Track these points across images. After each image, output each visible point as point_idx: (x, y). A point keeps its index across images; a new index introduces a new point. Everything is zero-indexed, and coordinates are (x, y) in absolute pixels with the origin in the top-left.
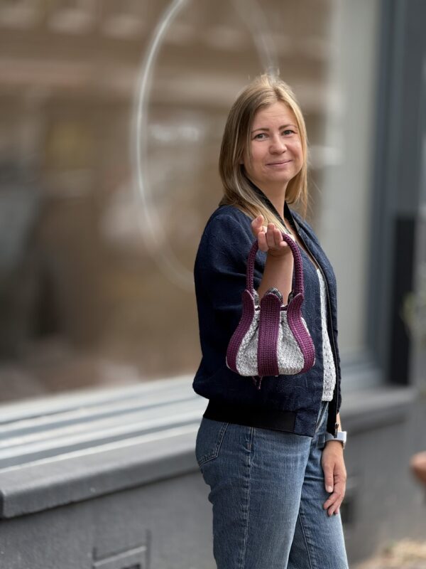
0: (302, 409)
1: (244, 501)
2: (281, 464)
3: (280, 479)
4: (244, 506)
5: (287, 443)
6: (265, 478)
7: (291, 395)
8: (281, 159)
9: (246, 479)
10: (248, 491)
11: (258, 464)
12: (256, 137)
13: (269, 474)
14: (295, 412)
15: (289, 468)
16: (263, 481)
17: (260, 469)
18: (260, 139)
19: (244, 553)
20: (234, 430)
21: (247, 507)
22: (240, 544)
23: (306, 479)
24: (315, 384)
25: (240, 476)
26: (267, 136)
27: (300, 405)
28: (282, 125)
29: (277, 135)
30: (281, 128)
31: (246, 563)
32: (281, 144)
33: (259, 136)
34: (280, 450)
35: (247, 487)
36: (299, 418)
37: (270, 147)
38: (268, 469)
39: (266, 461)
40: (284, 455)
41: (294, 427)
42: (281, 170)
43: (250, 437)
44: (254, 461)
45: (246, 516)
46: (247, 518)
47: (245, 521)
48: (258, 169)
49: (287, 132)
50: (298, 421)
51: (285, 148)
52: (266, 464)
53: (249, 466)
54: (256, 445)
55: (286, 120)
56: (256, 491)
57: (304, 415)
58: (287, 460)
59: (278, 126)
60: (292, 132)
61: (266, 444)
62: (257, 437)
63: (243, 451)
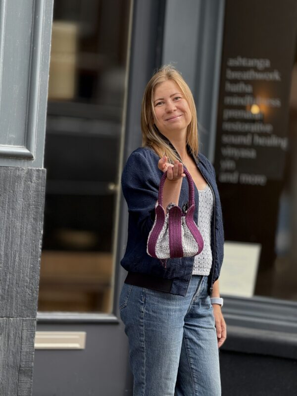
0: (177, 278)
1: (141, 335)
2: (164, 313)
3: (163, 322)
5: (169, 299)
6: (154, 321)
7: (169, 269)
8: (172, 115)
9: (141, 321)
10: (143, 328)
11: (149, 311)
12: (157, 104)
13: (156, 318)
14: (172, 280)
15: (170, 315)
16: (152, 322)
17: (150, 314)
18: (161, 105)
19: (145, 369)
20: (136, 289)
21: (143, 339)
22: (143, 363)
23: (185, 324)
24: (187, 263)
25: (138, 319)
26: (164, 103)
27: (175, 276)
28: (172, 94)
29: (170, 101)
30: (171, 96)
31: (147, 376)
32: (173, 106)
33: (159, 103)
34: (163, 303)
35: (142, 326)
36: (175, 284)
37: (166, 109)
38: (155, 315)
39: (153, 310)
40: (166, 307)
41: (170, 290)
42: (174, 122)
43: (144, 294)
44: (146, 309)
45: (144, 345)
46: (145, 346)
47: (143, 348)
48: (161, 124)
49: (177, 98)
50: (173, 285)
51: (176, 108)
52: (154, 312)
53: (143, 312)
54: (148, 299)
55: (174, 91)
56: (149, 328)
57: (178, 283)
58: (168, 310)
59: (169, 95)
60: (180, 98)
61: (153, 298)
62: (148, 294)
63: (140, 302)
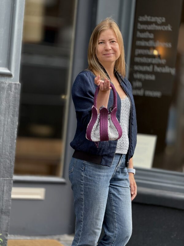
0: (105, 155)
1: (82, 191)
2: (96, 177)
3: (96, 183)
4: (82, 193)
5: (100, 168)
6: (89, 182)
7: (100, 149)
8: (108, 53)
9: (82, 181)
10: (83, 186)
11: (87, 175)
12: (100, 43)
13: (91, 180)
14: (102, 156)
15: (100, 179)
16: (88, 183)
17: (87, 178)
18: (101, 44)
19: (83, 213)
20: (79, 161)
21: (83, 193)
22: (82, 208)
23: (110, 184)
24: (112, 145)
25: (80, 180)
26: (104, 43)
27: (104, 153)
28: (110, 39)
29: (108, 43)
30: (109, 40)
31: (84, 217)
32: (109, 46)
33: (101, 43)
34: (96, 171)
35: (82, 185)
36: (104, 159)
37: (104, 48)
38: (90, 178)
39: (90, 175)
40: (98, 173)
41: (101, 162)
42: (109, 57)
43: (84, 164)
44: (85, 174)
45: (83, 197)
46: (83, 198)
47: (82, 199)
48: (100, 56)
49: (113, 42)
50: (103, 160)
51: (111, 48)
52: (90, 176)
53: (83, 176)
54: (86, 168)
55: (112, 37)
56: (86, 187)
57: (106, 158)
58: (99, 175)
59: (109, 39)
60: (115, 42)
61: (90, 168)
62: (87, 165)
63: (81, 170)
